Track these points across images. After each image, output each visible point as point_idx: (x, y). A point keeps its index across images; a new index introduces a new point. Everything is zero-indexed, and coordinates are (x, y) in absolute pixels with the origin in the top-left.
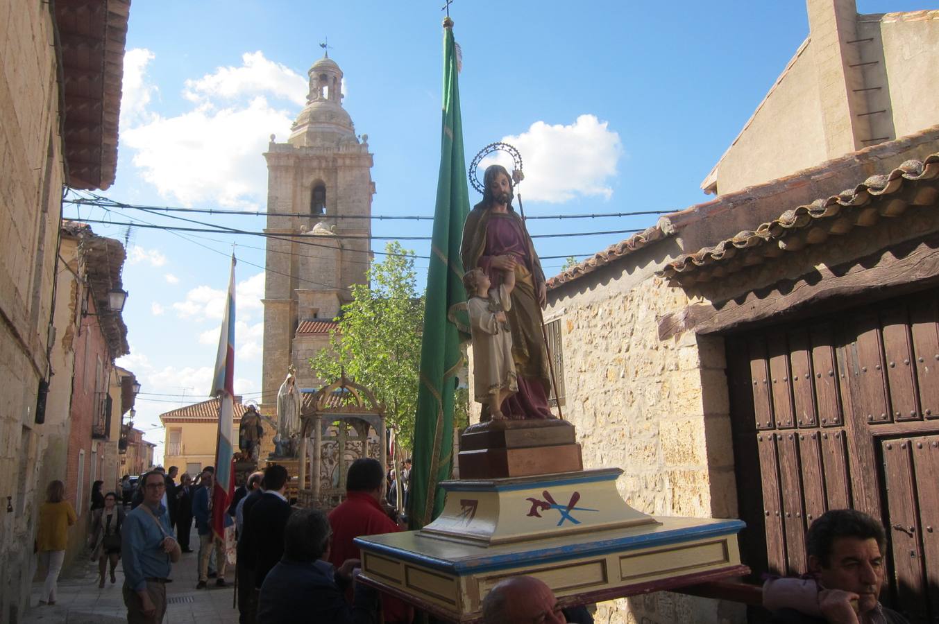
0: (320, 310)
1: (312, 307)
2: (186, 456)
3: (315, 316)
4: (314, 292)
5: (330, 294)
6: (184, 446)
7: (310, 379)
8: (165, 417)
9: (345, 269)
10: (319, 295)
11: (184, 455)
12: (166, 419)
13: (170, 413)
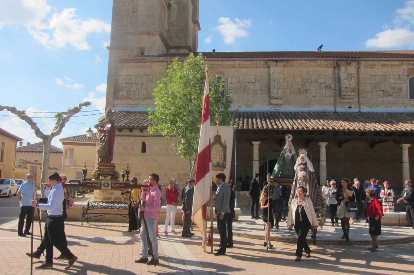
0: (146, 49)
1: (139, 46)
2: (76, 168)
3: (142, 53)
4: (141, 33)
5: (154, 35)
6: (75, 160)
7: (128, 100)
8: (64, 141)
9: (172, 23)
10: (145, 37)
11: (75, 166)
12: (64, 142)
13: (66, 139)
